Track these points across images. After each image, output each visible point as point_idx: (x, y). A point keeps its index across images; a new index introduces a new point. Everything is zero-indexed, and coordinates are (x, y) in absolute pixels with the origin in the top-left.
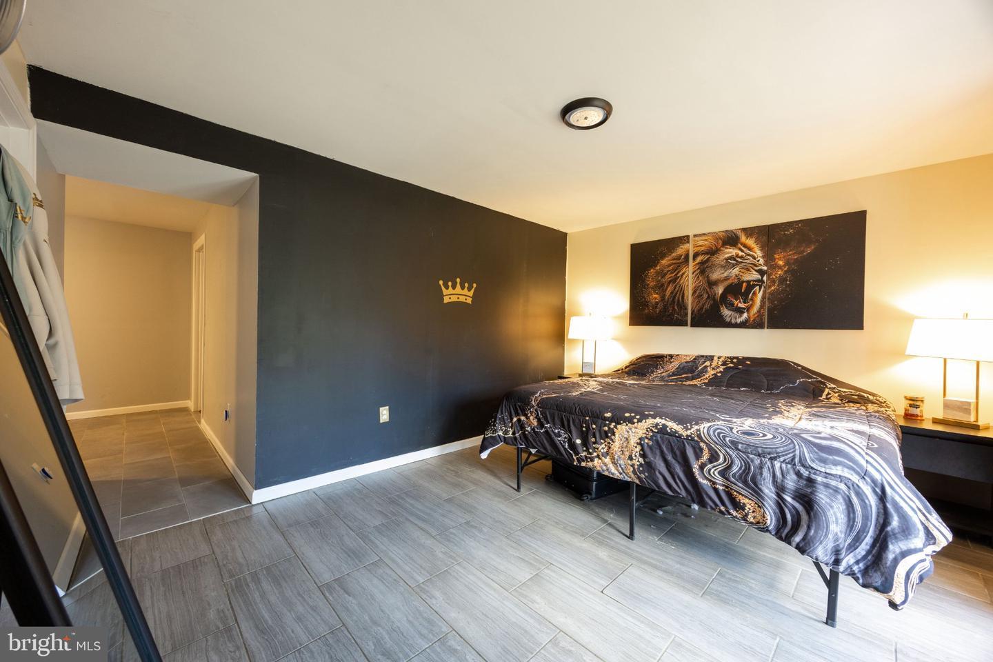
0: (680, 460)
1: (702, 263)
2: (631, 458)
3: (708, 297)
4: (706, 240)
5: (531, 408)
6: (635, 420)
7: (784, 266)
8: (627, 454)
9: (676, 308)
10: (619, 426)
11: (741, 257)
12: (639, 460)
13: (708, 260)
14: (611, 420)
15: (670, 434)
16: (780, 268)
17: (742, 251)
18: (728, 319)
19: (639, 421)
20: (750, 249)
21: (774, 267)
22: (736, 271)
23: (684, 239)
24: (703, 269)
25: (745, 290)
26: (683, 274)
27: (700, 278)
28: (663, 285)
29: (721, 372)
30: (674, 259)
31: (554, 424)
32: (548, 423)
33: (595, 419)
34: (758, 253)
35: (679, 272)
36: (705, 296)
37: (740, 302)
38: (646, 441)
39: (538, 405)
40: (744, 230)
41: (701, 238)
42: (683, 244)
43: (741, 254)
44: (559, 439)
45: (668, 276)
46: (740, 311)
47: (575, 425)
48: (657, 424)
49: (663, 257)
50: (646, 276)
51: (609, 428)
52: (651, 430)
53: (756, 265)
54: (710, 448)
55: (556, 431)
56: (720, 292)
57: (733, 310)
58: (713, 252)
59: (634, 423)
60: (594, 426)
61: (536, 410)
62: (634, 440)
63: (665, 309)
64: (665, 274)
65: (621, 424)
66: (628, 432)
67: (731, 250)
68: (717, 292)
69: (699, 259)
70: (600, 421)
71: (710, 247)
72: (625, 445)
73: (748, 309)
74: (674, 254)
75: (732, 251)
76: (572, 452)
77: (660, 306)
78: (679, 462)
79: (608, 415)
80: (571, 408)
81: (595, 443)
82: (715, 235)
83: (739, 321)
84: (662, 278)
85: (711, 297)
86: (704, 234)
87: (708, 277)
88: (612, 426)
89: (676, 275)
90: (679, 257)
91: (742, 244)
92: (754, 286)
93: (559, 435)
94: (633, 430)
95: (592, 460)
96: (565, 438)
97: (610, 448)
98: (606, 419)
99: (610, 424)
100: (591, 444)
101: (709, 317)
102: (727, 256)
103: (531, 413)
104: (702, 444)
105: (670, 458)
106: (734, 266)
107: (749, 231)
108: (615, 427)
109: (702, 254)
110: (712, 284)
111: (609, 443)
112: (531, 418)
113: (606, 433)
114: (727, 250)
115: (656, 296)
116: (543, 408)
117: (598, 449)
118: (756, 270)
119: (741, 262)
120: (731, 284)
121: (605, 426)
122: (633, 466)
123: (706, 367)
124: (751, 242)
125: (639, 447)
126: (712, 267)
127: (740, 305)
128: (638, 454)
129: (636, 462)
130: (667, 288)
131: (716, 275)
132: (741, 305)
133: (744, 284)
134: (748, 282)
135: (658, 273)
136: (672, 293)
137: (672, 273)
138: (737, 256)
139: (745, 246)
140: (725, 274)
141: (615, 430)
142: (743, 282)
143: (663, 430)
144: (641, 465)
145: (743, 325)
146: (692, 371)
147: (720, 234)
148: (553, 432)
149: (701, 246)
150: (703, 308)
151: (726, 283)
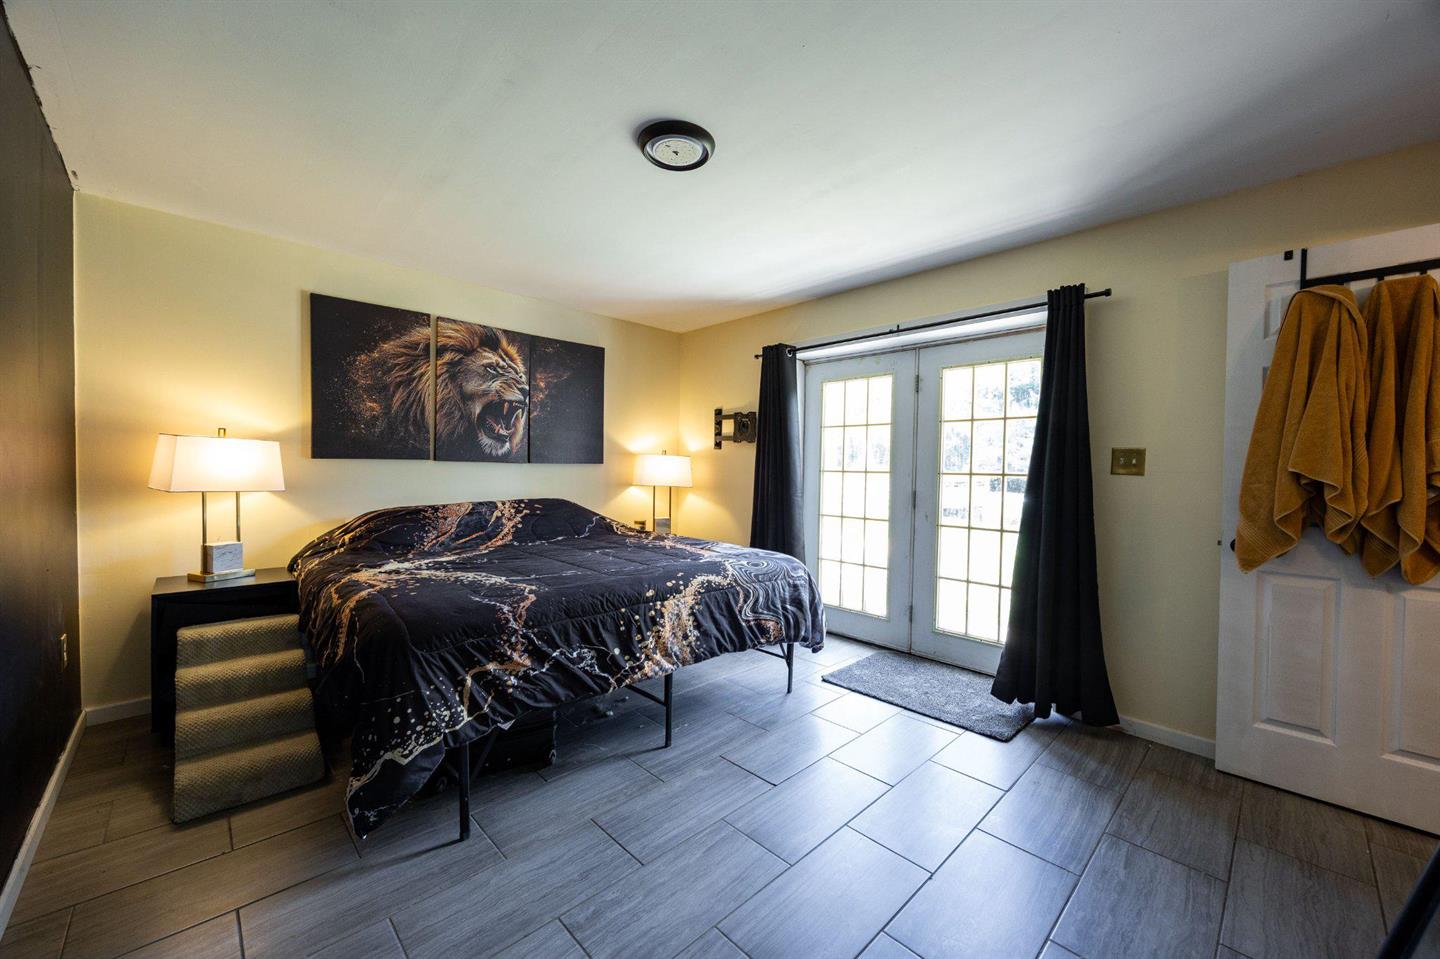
0: (725, 613)
1: (451, 364)
2: (686, 637)
3: (461, 417)
4: (457, 331)
5: (510, 637)
6: (682, 588)
7: (545, 388)
8: (680, 634)
9: (411, 428)
10: (666, 603)
11: (502, 368)
12: (694, 634)
13: (460, 362)
14: (654, 599)
15: (715, 590)
16: (541, 390)
17: (504, 360)
18: (488, 451)
19: (686, 586)
20: (512, 360)
21: (537, 388)
22: (496, 385)
23: (421, 319)
24: (455, 372)
25: (507, 413)
26: (422, 375)
27: (450, 386)
28: (386, 387)
29: (520, 522)
30: (405, 347)
31: (569, 645)
32: (556, 647)
33: (636, 607)
34: (521, 368)
35: (414, 371)
36: (457, 415)
37: (501, 427)
38: (697, 607)
39: (526, 625)
40: (505, 332)
41: (450, 325)
42: (422, 325)
43: (502, 363)
44: (582, 665)
45: (395, 373)
46: (501, 439)
47: (607, 630)
48: (703, 583)
49: (386, 338)
50: (349, 364)
51: (656, 610)
52: (699, 592)
53: (518, 382)
54: (742, 587)
55: (575, 654)
56: (478, 411)
57: (494, 438)
58: (467, 351)
59: (681, 592)
60: (637, 617)
61: (524, 636)
62: (685, 613)
63: (391, 428)
64: (390, 370)
65: (667, 599)
66: (678, 605)
67: (490, 355)
68: (472, 410)
69: (448, 357)
70: (642, 606)
71: (462, 342)
72: (676, 623)
73: (511, 437)
74: (407, 338)
75: (490, 357)
76: (606, 675)
77: (381, 425)
78: (725, 617)
79: (650, 593)
80: (593, 605)
81: (640, 642)
82: (469, 327)
83: (500, 452)
84: (384, 374)
85: (466, 417)
86: (455, 321)
87: (461, 387)
88: (658, 607)
89: (411, 373)
90: (415, 346)
91: (503, 350)
92: (517, 408)
93: (581, 658)
94: (682, 601)
95: (641, 668)
96: (592, 658)
97: (659, 637)
98: (648, 600)
99: (655, 605)
100: (635, 643)
101: (461, 447)
102: (485, 361)
103: (513, 648)
104: (738, 588)
105: (718, 616)
106: (494, 378)
107: (512, 336)
108: (662, 606)
109: (452, 350)
110: (468, 398)
111: (659, 631)
112: (516, 656)
113: (653, 619)
114: (486, 354)
115: (374, 405)
116: (539, 626)
117: (646, 647)
118: (518, 389)
119: (503, 375)
120: (491, 402)
121: (650, 610)
122: (689, 645)
123: (498, 519)
124: (512, 350)
125: (692, 618)
126: (467, 372)
127: (501, 432)
128: (692, 628)
129: (692, 639)
130: (394, 392)
131: (472, 386)
132: (503, 432)
133: (506, 405)
134: (511, 402)
135: (376, 365)
136: (403, 403)
137: (402, 369)
138: (498, 364)
139: (507, 354)
140: (484, 387)
141: (663, 610)
142: (505, 401)
143: (709, 588)
144: (698, 639)
145: (505, 459)
146: (483, 528)
147: (477, 328)
148: (568, 658)
149: (450, 337)
150: (454, 432)
151: (485, 400)
